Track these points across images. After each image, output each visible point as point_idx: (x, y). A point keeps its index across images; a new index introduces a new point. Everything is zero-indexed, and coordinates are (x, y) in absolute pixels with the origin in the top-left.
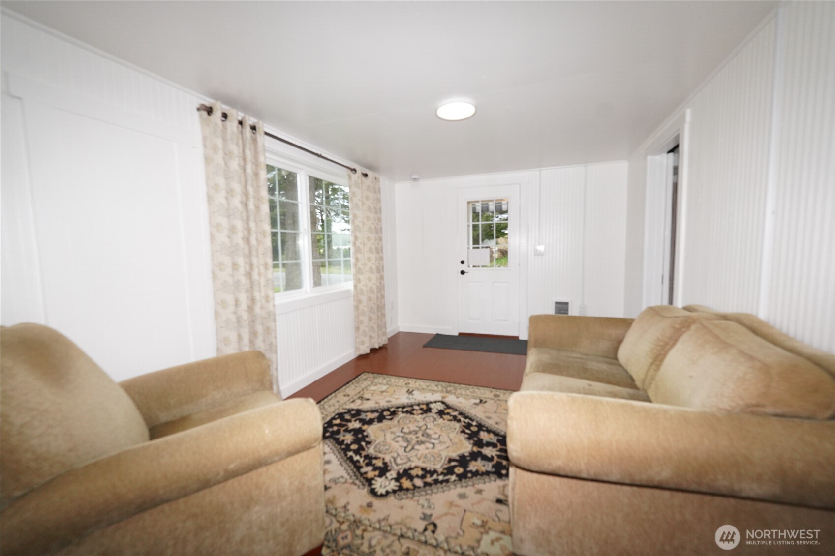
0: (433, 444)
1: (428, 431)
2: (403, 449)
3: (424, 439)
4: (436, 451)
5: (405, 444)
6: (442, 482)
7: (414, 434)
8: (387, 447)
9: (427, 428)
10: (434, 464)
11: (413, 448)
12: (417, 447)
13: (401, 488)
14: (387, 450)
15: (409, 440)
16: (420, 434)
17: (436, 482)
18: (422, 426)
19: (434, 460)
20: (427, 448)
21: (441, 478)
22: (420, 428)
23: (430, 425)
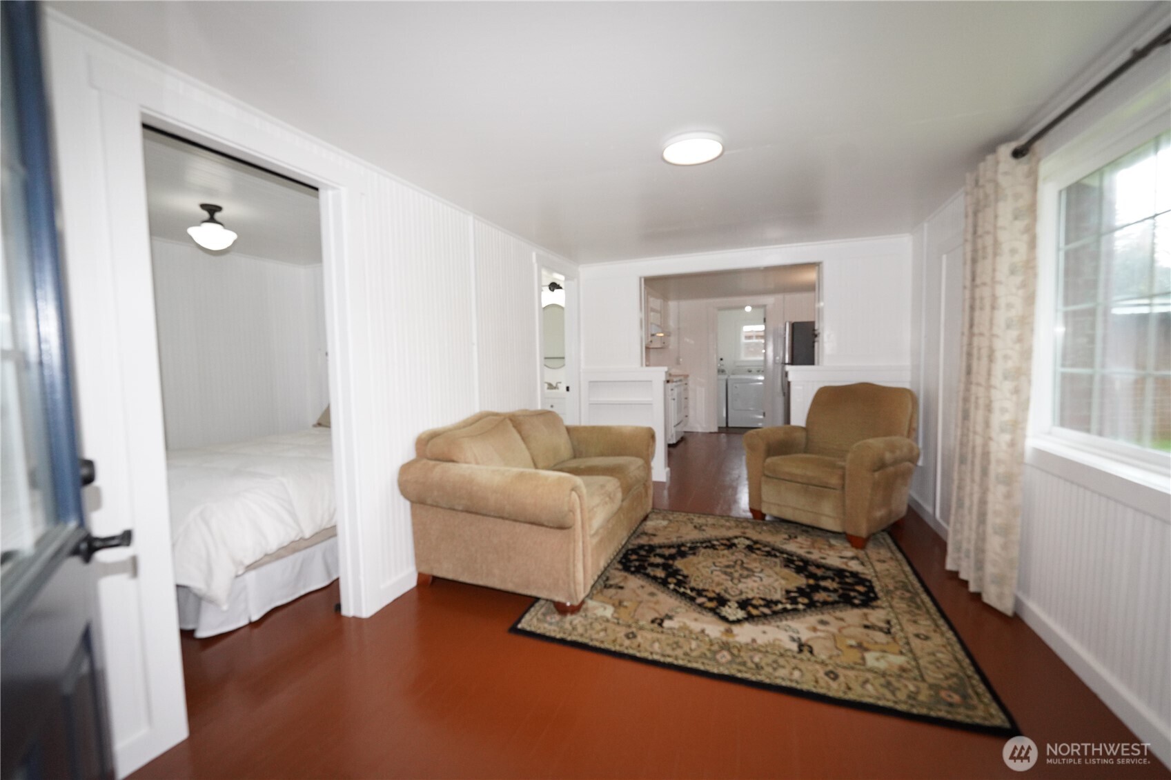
0: (716, 566)
1: (729, 578)
2: (745, 561)
3: (729, 570)
4: (711, 560)
5: (745, 565)
6: (697, 542)
7: (743, 574)
8: (763, 563)
9: (731, 580)
11: (735, 562)
12: (731, 563)
13: (728, 540)
14: (761, 561)
16: (736, 575)
20: (720, 562)
22: (740, 581)
23: (729, 584)
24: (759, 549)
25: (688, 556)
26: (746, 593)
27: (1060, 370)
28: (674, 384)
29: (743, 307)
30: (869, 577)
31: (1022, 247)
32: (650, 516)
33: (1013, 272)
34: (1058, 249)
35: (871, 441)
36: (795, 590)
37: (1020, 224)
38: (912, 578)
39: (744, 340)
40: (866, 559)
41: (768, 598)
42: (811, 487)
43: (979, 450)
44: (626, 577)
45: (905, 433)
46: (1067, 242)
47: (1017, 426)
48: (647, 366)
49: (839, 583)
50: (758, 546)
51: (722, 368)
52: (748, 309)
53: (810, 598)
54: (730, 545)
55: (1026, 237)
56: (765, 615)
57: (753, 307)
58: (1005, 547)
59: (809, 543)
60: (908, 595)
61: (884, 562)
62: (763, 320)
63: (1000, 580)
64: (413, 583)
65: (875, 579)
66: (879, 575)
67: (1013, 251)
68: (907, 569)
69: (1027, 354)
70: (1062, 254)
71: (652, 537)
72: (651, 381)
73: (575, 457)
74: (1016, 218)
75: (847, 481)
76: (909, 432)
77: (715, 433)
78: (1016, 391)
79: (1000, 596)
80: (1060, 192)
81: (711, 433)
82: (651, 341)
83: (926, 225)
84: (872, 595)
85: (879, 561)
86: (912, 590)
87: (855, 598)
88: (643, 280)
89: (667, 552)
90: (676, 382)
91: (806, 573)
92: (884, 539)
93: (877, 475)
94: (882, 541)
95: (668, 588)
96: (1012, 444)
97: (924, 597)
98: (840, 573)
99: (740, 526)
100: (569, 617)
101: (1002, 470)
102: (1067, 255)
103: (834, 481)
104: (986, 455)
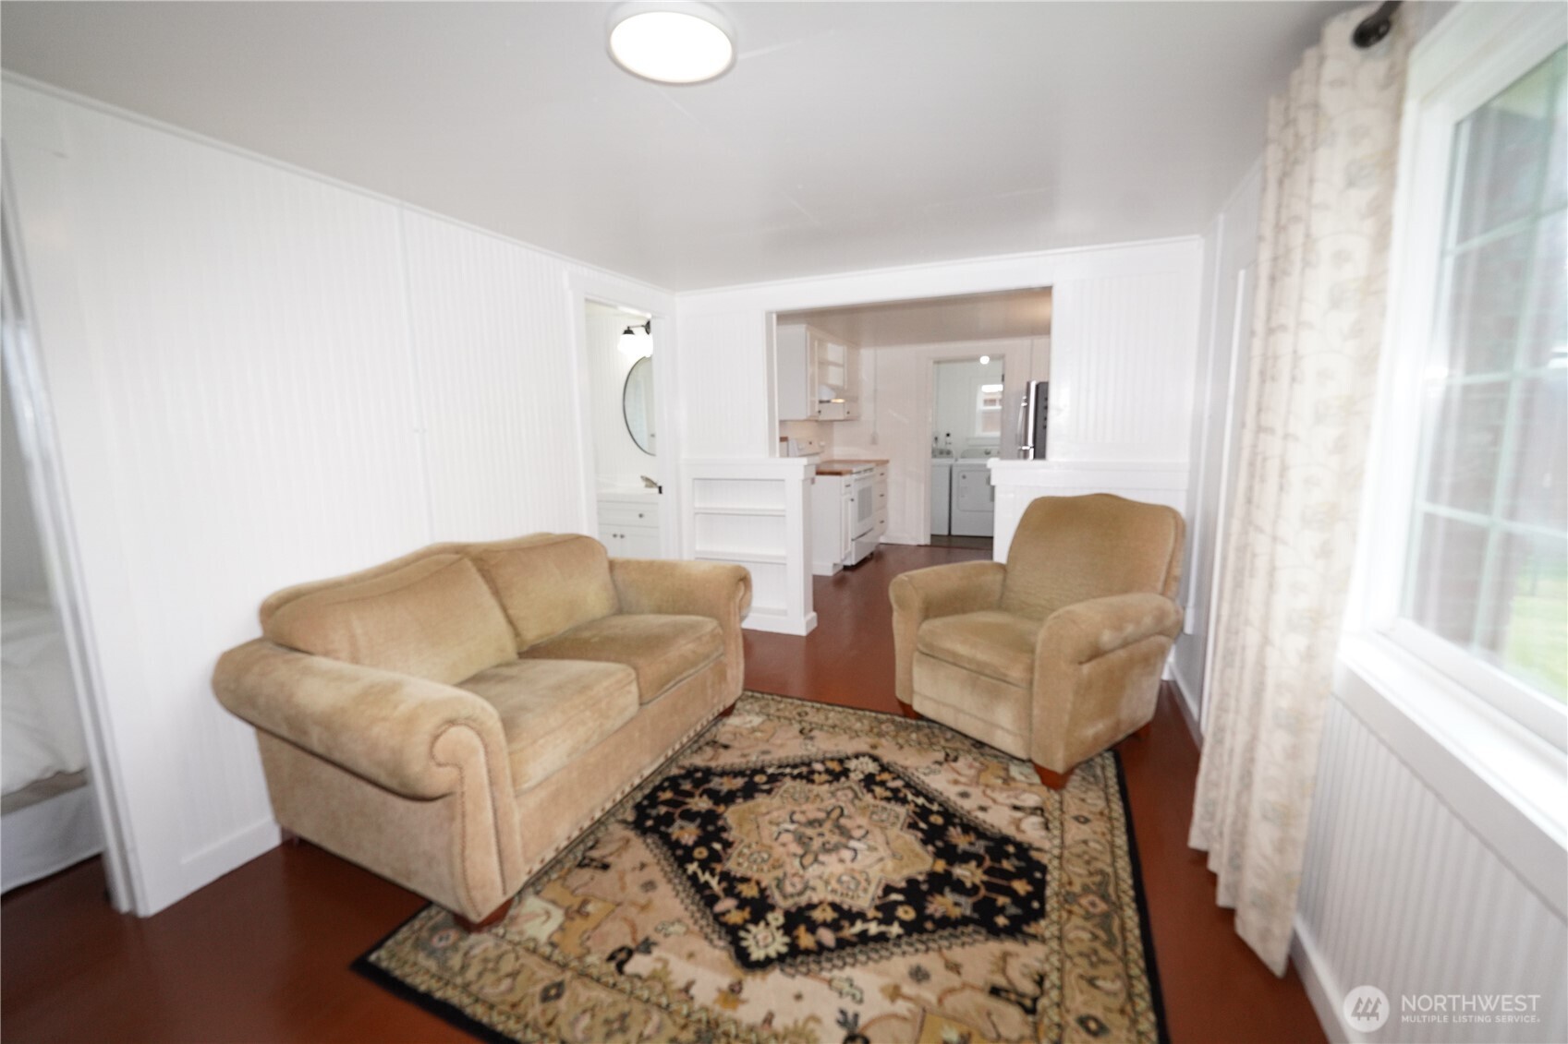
0: (792, 822)
1: (800, 851)
2: (846, 812)
3: (810, 832)
4: (789, 807)
5: (843, 821)
6: (787, 766)
7: (828, 843)
8: (875, 817)
9: (802, 857)
10: (794, 788)
11: (829, 813)
12: (822, 815)
13: (841, 761)
14: (873, 813)
15: (837, 831)
16: (817, 844)
17: (795, 766)
18: (812, 864)
19: (794, 793)
20: (803, 812)
21: (788, 770)
22: (816, 860)
23: (792, 866)
24: (883, 784)
25: (756, 795)
26: (814, 889)
27: (1426, 507)
28: (855, 476)
29: (977, 359)
30: (1044, 859)
31: (1360, 247)
32: (739, 705)
33: (1336, 303)
34: (1443, 254)
35: (1078, 608)
36: (903, 884)
37: (1361, 197)
38: (1124, 864)
39: (981, 407)
40: (1057, 813)
41: (847, 904)
42: (983, 678)
43: (1251, 655)
44: (628, 841)
45: (1160, 586)
46: (1464, 235)
47: (1318, 621)
48: (781, 456)
49: (987, 872)
50: (885, 776)
51: (949, 447)
52: (985, 360)
53: (920, 909)
54: (838, 773)
55: (1369, 226)
56: (821, 948)
57: (992, 358)
58: (1281, 847)
59: (972, 772)
60: (1102, 906)
61: (1086, 821)
62: (1000, 378)
63: (1267, 904)
64: (274, 840)
65: (1056, 863)
66: (1066, 854)
67: (1341, 257)
68: (1121, 840)
69: (1351, 479)
70: (1449, 262)
71: (721, 750)
72: (783, 480)
73: (620, 611)
74: (1351, 183)
75: (1037, 676)
76: (1166, 583)
77: (926, 546)
78: (1325, 552)
79: (1265, 934)
80: (1458, 125)
81: (919, 546)
82: (820, 412)
83: (1221, 217)
84: (1036, 905)
85: (1077, 819)
86: (1114, 898)
87: (1002, 910)
88: (774, 317)
89: (725, 785)
90: (858, 473)
91: (939, 844)
92: (1103, 768)
93: (1086, 668)
94: (1099, 772)
95: (685, 871)
96: (1309, 656)
97: (1130, 913)
98: (999, 844)
99: (875, 730)
100: (474, 938)
101: (1285, 702)
102: (1461, 262)
103: (1016, 673)
104: (1261, 667)
